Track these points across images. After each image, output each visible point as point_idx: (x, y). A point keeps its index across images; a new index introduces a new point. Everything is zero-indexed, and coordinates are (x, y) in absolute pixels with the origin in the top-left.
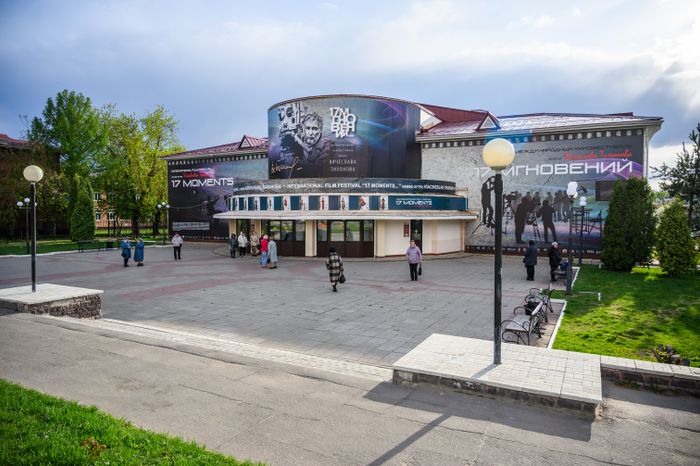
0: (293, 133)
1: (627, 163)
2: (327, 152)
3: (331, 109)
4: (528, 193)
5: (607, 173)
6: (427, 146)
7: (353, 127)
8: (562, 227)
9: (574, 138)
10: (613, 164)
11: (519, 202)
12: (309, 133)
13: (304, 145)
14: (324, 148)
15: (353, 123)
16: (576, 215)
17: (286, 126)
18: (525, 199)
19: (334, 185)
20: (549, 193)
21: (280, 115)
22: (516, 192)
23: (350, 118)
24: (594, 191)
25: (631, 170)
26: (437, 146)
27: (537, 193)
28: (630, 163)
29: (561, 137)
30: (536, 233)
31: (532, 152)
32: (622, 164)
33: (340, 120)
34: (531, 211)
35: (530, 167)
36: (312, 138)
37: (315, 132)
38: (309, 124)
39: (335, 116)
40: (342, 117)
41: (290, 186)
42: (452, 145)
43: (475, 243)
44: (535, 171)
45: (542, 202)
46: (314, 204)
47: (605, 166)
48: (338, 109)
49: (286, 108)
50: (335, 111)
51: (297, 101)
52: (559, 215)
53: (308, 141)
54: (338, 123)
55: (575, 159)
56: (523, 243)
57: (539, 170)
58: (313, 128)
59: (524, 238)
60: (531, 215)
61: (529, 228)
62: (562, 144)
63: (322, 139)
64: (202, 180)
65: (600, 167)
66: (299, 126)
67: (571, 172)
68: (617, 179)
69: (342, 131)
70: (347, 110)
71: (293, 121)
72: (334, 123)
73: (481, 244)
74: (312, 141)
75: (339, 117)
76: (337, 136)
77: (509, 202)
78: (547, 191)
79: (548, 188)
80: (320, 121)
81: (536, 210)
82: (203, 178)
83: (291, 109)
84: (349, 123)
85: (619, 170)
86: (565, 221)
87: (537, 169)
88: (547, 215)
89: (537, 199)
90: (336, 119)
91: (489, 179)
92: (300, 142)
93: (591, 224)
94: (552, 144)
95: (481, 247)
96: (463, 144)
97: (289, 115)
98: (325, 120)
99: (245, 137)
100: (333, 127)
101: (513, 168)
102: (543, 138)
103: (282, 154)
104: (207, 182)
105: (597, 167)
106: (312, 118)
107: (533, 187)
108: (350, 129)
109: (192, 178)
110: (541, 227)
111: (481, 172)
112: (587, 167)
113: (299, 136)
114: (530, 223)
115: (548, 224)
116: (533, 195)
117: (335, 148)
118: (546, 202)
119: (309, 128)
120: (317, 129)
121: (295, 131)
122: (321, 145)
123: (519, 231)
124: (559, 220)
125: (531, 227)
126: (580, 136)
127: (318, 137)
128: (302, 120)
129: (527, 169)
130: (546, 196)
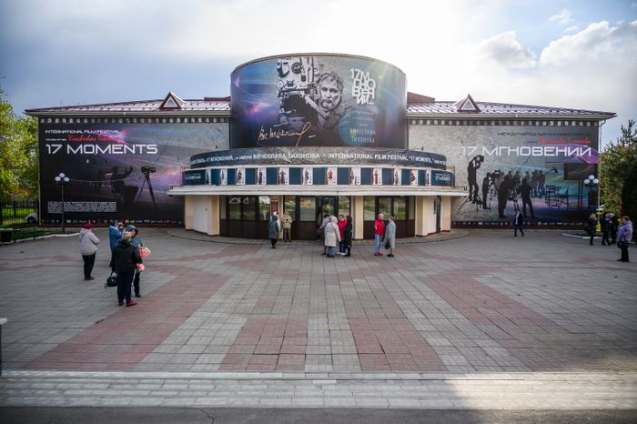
0: (303, 93)
1: (586, 149)
2: (347, 118)
3: (352, 70)
4: (510, 172)
5: (573, 156)
6: (414, 122)
7: (373, 94)
8: (538, 203)
9: (547, 125)
10: (577, 149)
11: (502, 180)
12: (325, 95)
13: (320, 109)
14: (344, 114)
15: (373, 89)
16: (549, 192)
17: (289, 85)
18: (506, 177)
19: (384, 157)
20: (527, 173)
21: (280, 70)
22: (499, 171)
23: (370, 83)
24: (563, 172)
25: (590, 154)
26: (425, 123)
27: (517, 172)
28: (589, 149)
29: (537, 123)
30: (517, 209)
31: (513, 134)
32: (584, 149)
33: (361, 84)
34: (512, 189)
35: (511, 148)
36: (330, 102)
37: (333, 95)
38: (325, 84)
39: (356, 79)
40: (363, 81)
41: (332, 156)
42: (439, 123)
43: (462, 218)
44: (515, 152)
45: (521, 180)
46: (367, 177)
47: (572, 150)
48: (359, 71)
49: (291, 62)
50: (356, 73)
51: (308, 56)
52: (535, 192)
53: (325, 104)
54: (360, 88)
55: (548, 143)
56: (505, 217)
57: (519, 151)
58: (332, 90)
59: (505, 212)
60: (512, 192)
61: (510, 204)
62: (536, 129)
63: (343, 104)
64: (103, 145)
65: (568, 152)
66: (312, 86)
67: (546, 155)
68: (580, 162)
69: (363, 97)
70: (368, 74)
71: (303, 79)
72: (354, 86)
73: (467, 219)
74: (330, 105)
75: (360, 80)
76: (358, 102)
77: (493, 180)
78: (526, 170)
79: (527, 168)
80: (339, 82)
81: (516, 187)
82: (104, 143)
83: (301, 64)
84: (369, 88)
85: (581, 155)
86: (540, 197)
87: (517, 150)
88: (526, 192)
89: (517, 177)
90: (357, 83)
91: (475, 158)
92: (313, 104)
93: (561, 200)
94: (530, 129)
95: (467, 222)
96: (450, 123)
97: (297, 72)
98: (346, 82)
99: (170, 95)
100: (354, 91)
101: (496, 148)
102: (523, 123)
103: (283, 118)
104: (112, 149)
105: (565, 151)
106: (330, 78)
107: (514, 166)
108: (371, 96)
109: (83, 143)
110: (520, 202)
111: (468, 151)
112: (557, 151)
113: (312, 98)
114: (511, 199)
115: (527, 200)
116: (514, 174)
117: (356, 115)
118: (525, 180)
119: (325, 89)
120: (336, 91)
121: (307, 91)
122: (341, 110)
123: (502, 206)
124: (536, 196)
125: (512, 202)
126: (552, 123)
127: (337, 101)
128: (316, 79)
129: (509, 150)
130: (525, 175)
